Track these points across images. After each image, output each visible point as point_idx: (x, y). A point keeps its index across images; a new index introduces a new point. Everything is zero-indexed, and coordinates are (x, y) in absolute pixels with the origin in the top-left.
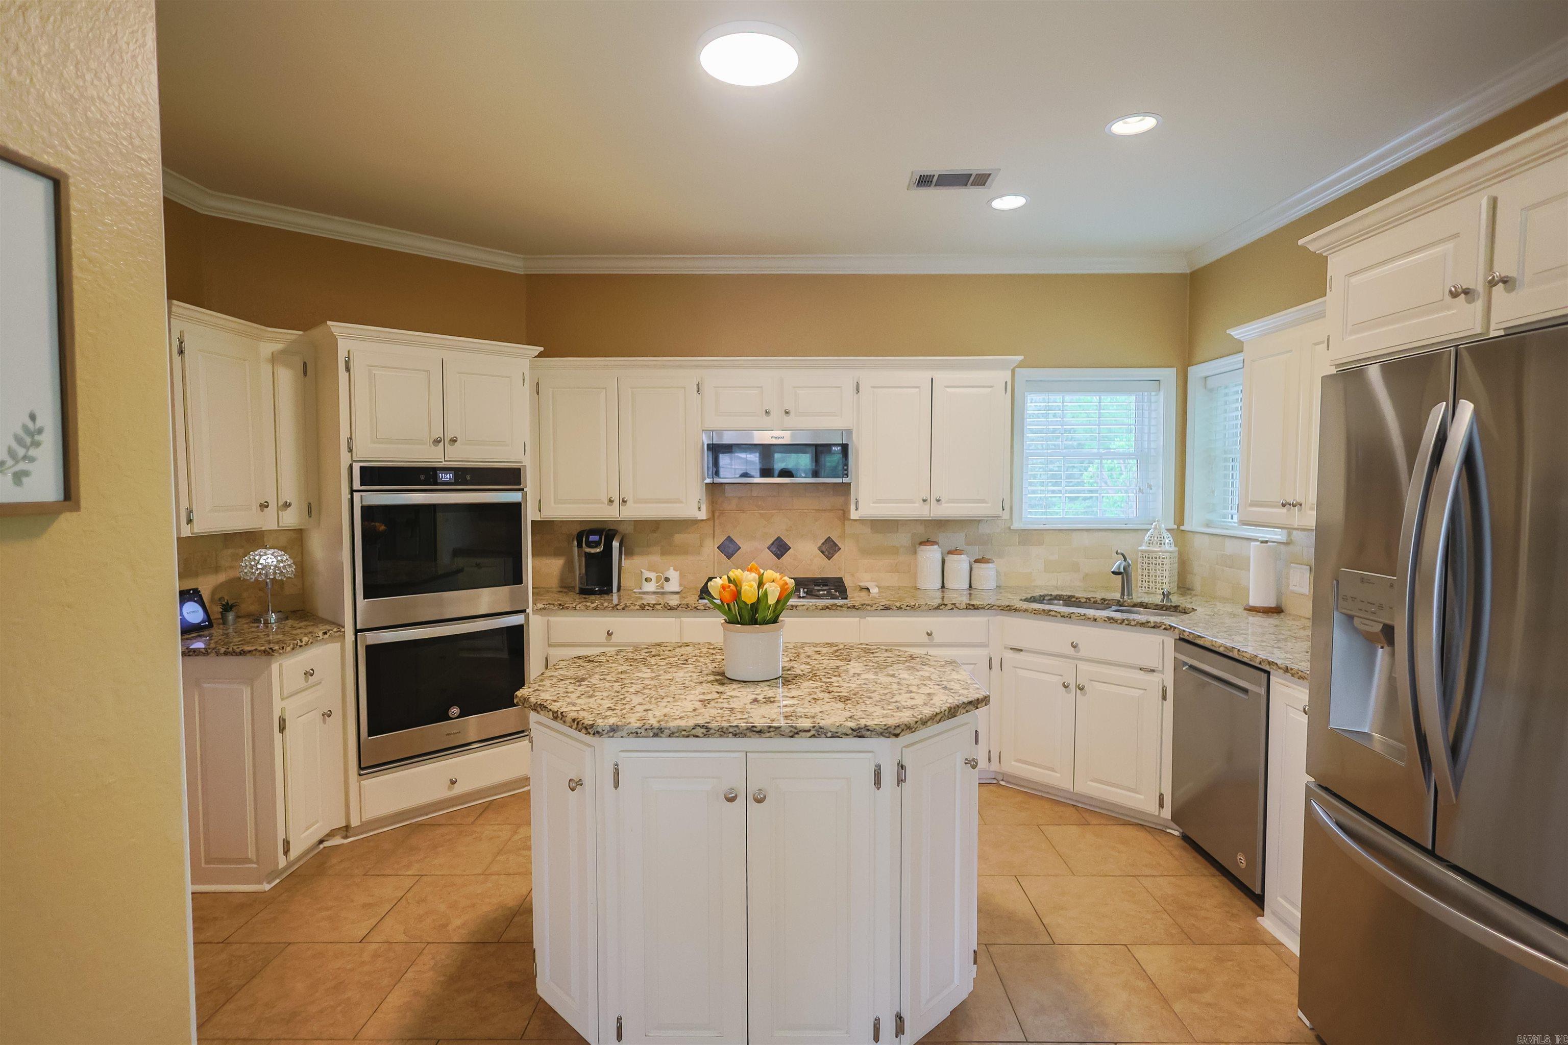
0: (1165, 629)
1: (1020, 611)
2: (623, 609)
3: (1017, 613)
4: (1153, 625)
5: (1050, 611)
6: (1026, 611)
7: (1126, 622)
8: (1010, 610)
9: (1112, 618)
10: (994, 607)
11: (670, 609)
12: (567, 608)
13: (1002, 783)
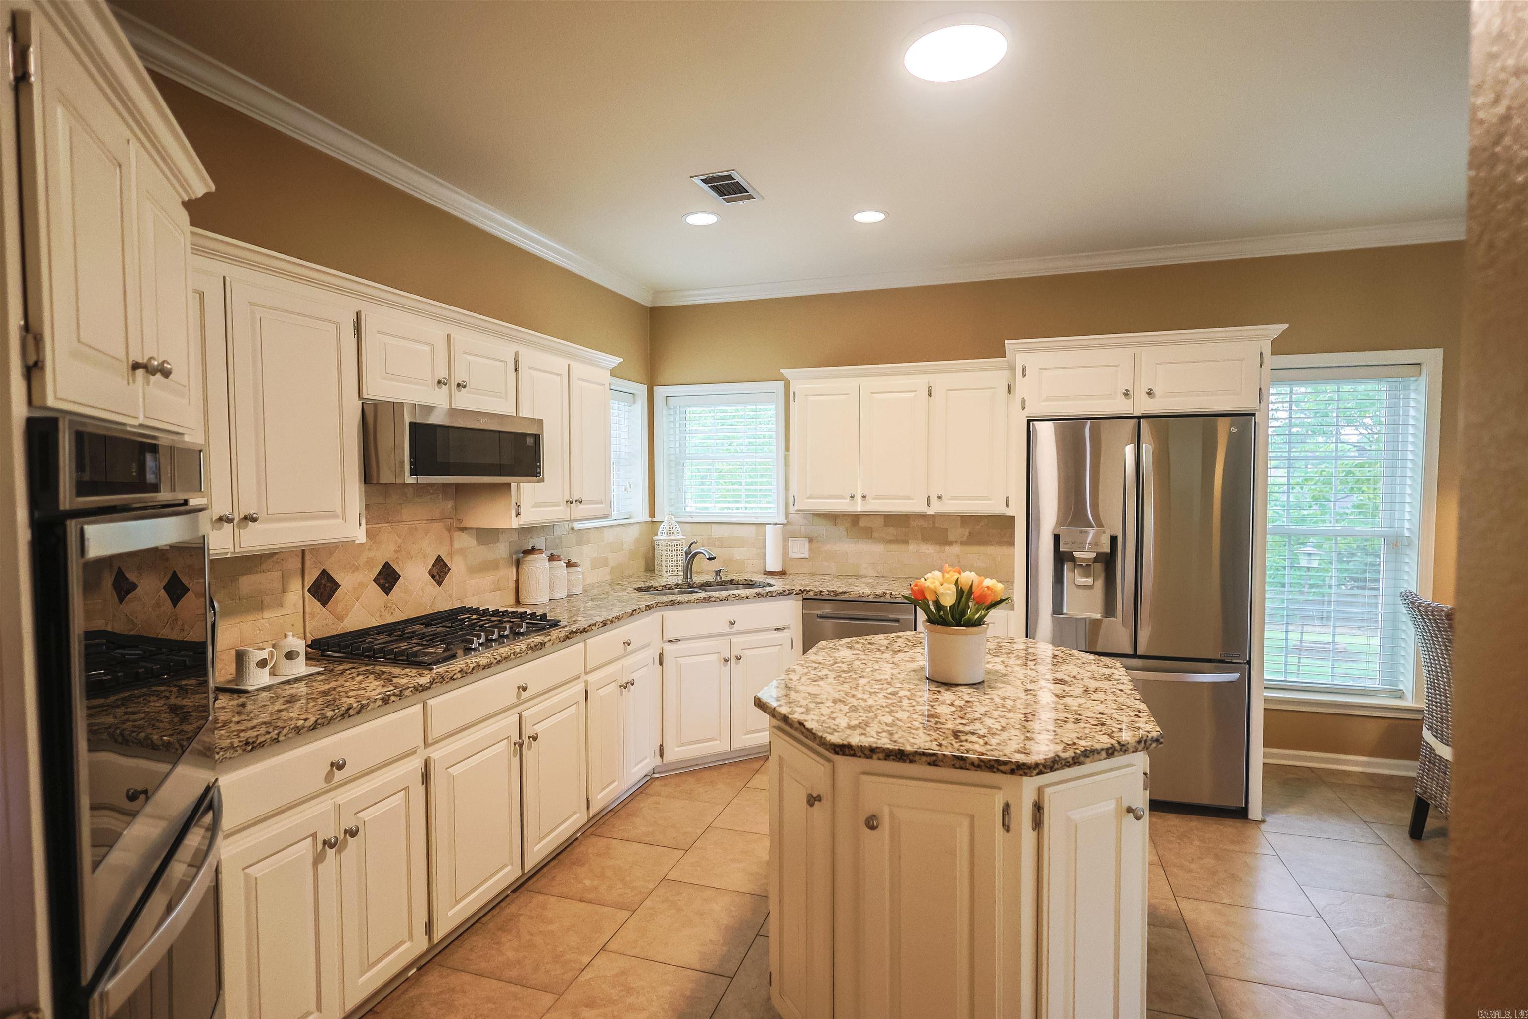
0: (796, 594)
1: (683, 603)
2: (358, 713)
3: (681, 606)
4: (788, 592)
5: (710, 597)
6: (689, 601)
7: (770, 594)
8: (674, 604)
9: (759, 593)
10: (659, 605)
11: (423, 690)
12: (262, 745)
13: (656, 776)
